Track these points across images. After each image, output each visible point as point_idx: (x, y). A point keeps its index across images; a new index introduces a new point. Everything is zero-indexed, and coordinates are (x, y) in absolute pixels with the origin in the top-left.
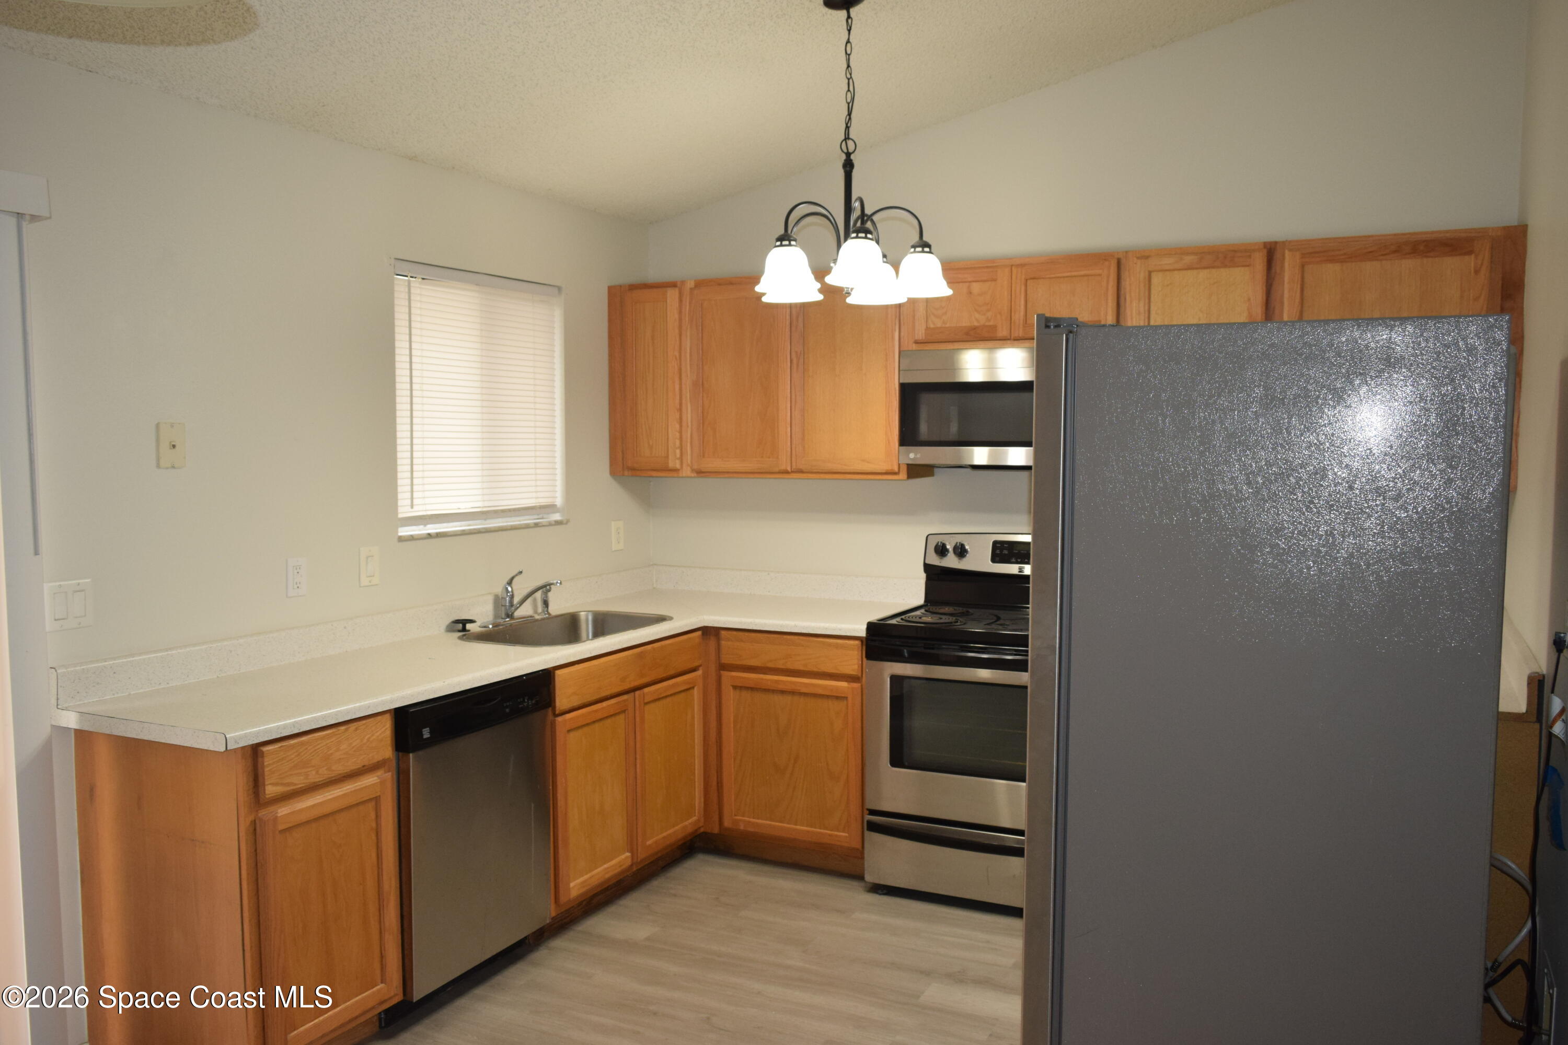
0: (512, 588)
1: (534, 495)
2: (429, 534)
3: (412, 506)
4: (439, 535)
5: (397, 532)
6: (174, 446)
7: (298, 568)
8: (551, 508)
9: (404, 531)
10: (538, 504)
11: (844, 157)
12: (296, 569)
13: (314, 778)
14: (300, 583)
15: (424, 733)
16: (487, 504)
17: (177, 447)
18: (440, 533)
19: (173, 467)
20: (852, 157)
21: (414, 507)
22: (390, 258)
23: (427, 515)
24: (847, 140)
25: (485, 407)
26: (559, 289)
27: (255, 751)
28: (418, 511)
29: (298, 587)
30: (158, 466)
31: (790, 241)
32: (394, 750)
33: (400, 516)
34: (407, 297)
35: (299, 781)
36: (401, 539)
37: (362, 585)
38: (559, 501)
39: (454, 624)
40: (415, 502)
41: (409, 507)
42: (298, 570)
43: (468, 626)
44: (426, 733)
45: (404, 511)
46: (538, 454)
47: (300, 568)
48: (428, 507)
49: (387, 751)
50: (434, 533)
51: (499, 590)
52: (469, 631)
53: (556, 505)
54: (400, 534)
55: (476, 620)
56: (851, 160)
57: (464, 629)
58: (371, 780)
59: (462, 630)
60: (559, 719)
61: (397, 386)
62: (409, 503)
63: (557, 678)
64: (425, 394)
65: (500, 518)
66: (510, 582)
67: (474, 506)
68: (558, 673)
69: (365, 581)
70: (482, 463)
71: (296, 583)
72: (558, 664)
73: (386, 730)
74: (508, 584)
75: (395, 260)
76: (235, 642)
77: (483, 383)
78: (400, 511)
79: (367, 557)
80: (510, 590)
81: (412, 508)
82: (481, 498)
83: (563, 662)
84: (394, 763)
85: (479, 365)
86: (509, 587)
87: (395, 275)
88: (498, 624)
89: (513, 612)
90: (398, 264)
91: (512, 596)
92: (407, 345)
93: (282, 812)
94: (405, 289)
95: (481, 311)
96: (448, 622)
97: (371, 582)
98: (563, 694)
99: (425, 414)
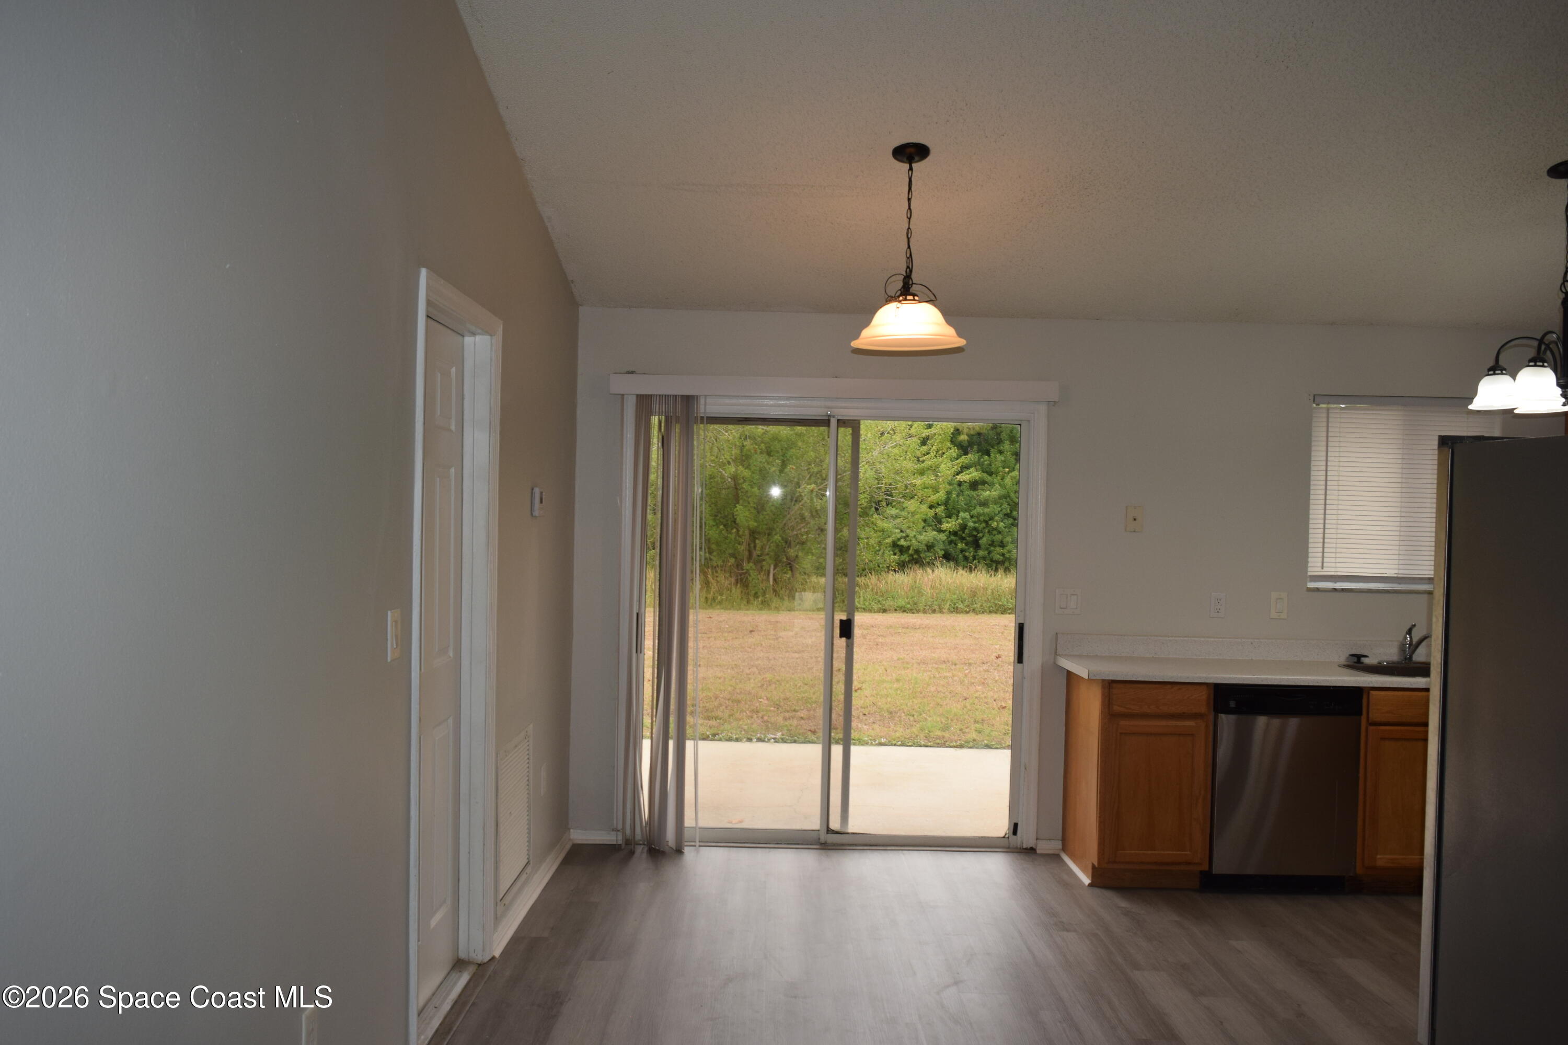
0: (1411, 638)
2: (1335, 589)
3: (1323, 567)
4: (1343, 590)
5: (1306, 585)
6: (1135, 520)
7: (1219, 599)
9: (1312, 585)
11: (1562, 296)
13: (1146, 709)
14: (1220, 609)
15: (1232, 704)
16: (1401, 572)
17: (1134, 522)
18: (1346, 589)
19: (1134, 531)
21: (1324, 568)
22: (1310, 395)
23: (1337, 575)
24: (1565, 283)
27: (1111, 684)
28: (1329, 571)
29: (1218, 612)
30: (1126, 530)
31: (1502, 371)
32: (1212, 709)
33: (1309, 574)
36: (1309, 590)
37: (1271, 617)
39: (1351, 658)
40: (1325, 565)
41: (1320, 568)
42: (1219, 601)
43: (1363, 659)
45: (1314, 568)
48: (1338, 569)
49: (1203, 709)
50: (1340, 588)
51: (1401, 639)
52: (1362, 663)
54: (1309, 587)
55: (1369, 656)
57: (1359, 662)
58: (1190, 723)
59: (1356, 662)
60: (1371, 728)
61: (1312, 483)
62: (1320, 564)
63: (1371, 696)
64: (1341, 488)
65: (1416, 584)
66: (1409, 632)
67: (1391, 572)
68: (1372, 692)
69: (1274, 615)
70: (1400, 540)
71: (1217, 609)
72: (1371, 685)
73: (1203, 695)
74: (1407, 634)
75: (1314, 395)
76: (1167, 639)
77: (1404, 479)
78: (1309, 569)
79: (1277, 599)
80: (1409, 639)
81: (1322, 569)
82: (1396, 567)
83: (1376, 685)
84: (1211, 717)
85: (1400, 466)
86: (1408, 636)
87: (1314, 405)
88: (1393, 663)
89: (1411, 657)
90: (1316, 398)
91: (1411, 644)
92: (1324, 454)
93: (1123, 723)
94: (1325, 415)
95: (1406, 425)
96: (1348, 656)
97: (1279, 616)
98: (1377, 709)
99: (1340, 502)
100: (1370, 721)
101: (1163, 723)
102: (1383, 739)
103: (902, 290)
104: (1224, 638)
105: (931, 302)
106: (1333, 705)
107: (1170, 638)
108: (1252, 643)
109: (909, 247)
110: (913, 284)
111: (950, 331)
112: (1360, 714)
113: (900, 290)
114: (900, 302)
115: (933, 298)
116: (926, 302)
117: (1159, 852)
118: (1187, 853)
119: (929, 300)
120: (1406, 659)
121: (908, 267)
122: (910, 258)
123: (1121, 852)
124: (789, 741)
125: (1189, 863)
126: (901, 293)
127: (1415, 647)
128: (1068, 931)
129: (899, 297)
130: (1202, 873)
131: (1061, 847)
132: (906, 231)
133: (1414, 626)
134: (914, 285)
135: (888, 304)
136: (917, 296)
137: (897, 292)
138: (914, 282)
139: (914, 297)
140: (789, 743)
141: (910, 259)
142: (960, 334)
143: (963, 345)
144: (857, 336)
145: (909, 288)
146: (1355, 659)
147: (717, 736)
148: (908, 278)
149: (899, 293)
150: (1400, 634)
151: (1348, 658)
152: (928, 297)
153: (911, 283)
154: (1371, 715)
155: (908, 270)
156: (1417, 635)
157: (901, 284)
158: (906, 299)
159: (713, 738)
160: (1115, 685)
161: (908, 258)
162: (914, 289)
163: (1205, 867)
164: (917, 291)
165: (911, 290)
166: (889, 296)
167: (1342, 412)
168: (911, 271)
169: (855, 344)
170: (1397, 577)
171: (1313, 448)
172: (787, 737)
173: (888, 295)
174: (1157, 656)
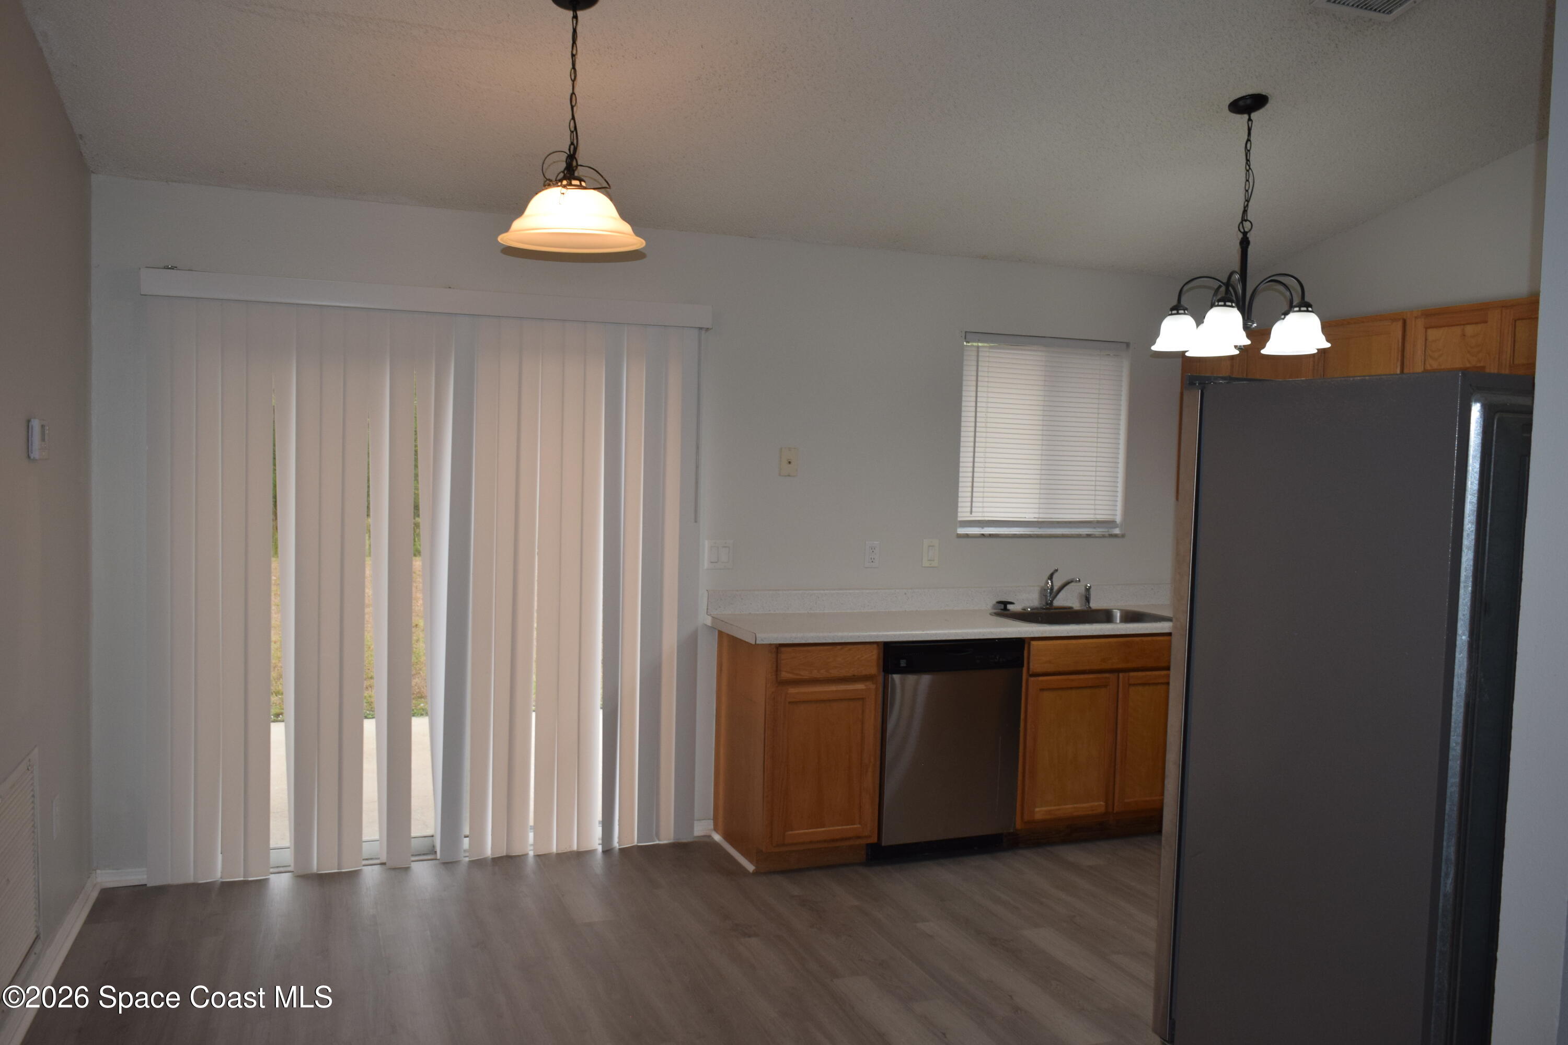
0: (1052, 582)
1: (1093, 512)
2: (983, 534)
3: (971, 512)
4: (991, 536)
5: (956, 531)
6: (790, 463)
7: (873, 548)
8: (1111, 523)
9: (961, 531)
10: (1096, 520)
11: (1240, 236)
12: (872, 549)
13: (815, 674)
14: (874, 559)
15: (901, 663)
16: (1041, 516)
17: (790, 465)
18: (992, 534)
19: (789, 476)
20: (1248, 235)
21: (973, 513)
22: (962, 332)
23: (985, 521)
24: (1244, 222)
25: (1044, 440)
26: (1128, 345)
27: (779, 648)
28: (977, 516)
29: (872, 562)
30: (781, 475)
31: (1184, 310)
32: (882, 670)
33: (959, 519)
34: (976, 359)
35: (805, 674)
36: (960, 536)
37: (923, 566)
38: (1118, 519)
39: (998, 604)
40: (974, 509)
41: (968, 514)
42: (873, 550)
43: (1010, 607)
44: (903, 663)
45: (964, 514)
46: (1098, 478)
47: (874, 549)
48: (986, 514)
49: (873, 670)
50: (988, 534)
51: (1043, 584)
52: (1009, 610)
53: (1116, 522)
54: (959, 533)
55: (1015, 602)
56: (1248, 238)
57: (1005, 609)
58: (860, 686)
59: (1003, 609)
60: (1032, 679)
61: (963, 424)
62: (969, 509)
63: (1031, 647)
64: (989, 430)
65: (1055, 527)
66: (1051, 577)
67: (1030, 516)
68: (1033, 643)
69: (926, 563)
70: (1040, 484)
71: (871, 559)
72: (1032, 636)
73: (873, 655)
74: (1049, 579)
75: (966, 332)
76: (822, 592)
77: (1045, 422)
78: (959, 514)
79: (929, 546)
80: (1050, 584)
81: (971, 514)
82: (1037, 511)
83: (1037, 635)
84: (880, 679)
85: (1041, 408)
86: (1049, 581)
87: (965, 343)
88: (1037, 608)
89: (1052, 602)
90: (969, 335)
91: (1052, 589)
92: (974, 394)
93: (792, 690)
94: (974, 353)
95: (1046, 366)
96: (994, 602)
97: (930, 564)
98: (1037, 660)
99: (988, 445)
100: (1031, 673)
101: (833, 688)
102: (1042, 690)
103: (566, 172)
104: (879, 589)
105: (603, 190)
106: (997, 658)
107: (826, 591)
108: (905, 594)
109: (573, 118)
110: (577, 165)
111: (626, 228)
112: (1022, 666)
113: (563, 172)
114: (564, 186)
115: (605, 185)
116: (594, 189)
117: (828, 829)
118: (855, 826)
119: (600, 187)
120: (1047, 604)
121: (572, 143)
122: (574, 131)
123: (790, 832)
124: (370, 716)
125: (859, 837)
126: (565, 175)
127: (1055, 593)
128: (750, 936)
129: (561, 181)
130: (869, 846)
131: (712, 827)
132: (569, 97)
133: (1056, 570)
134: (579, 167)
135: (547, 189)
136: (584, 182)
137: (559, 174)
138: (579, 164)
139: (580, 183)
140: (370, 718)
141: (575, 133)
142: (637, 232)
143: (642, 247)
144: (507, 228)
145: (574, 171)
146: (1002, 606)
147: (281, 716)
148: (572, 157)
149: (561, 175)
150: (1041, 580)
151: (994, 605)
152: (600, 184)
153: (574, 164)
154: (1031, 667)
155: (572, 147)
156: (1058, 582)
157: (564, 165)
158: (571, 184)
159: (275, 718)
160: (783, 649)
161: (572, 132)
162: (579, 172)
163: (874, 839)
164: (586, 177)
165: (576, 174)
166: (547, 180)
167: (991, 350)
168: (575, 149)
169: (505, 239)
170: (1038, 521)
171: (964, 388)
172: (368, 712)
173: (546, 178)
174: (812, 612)
